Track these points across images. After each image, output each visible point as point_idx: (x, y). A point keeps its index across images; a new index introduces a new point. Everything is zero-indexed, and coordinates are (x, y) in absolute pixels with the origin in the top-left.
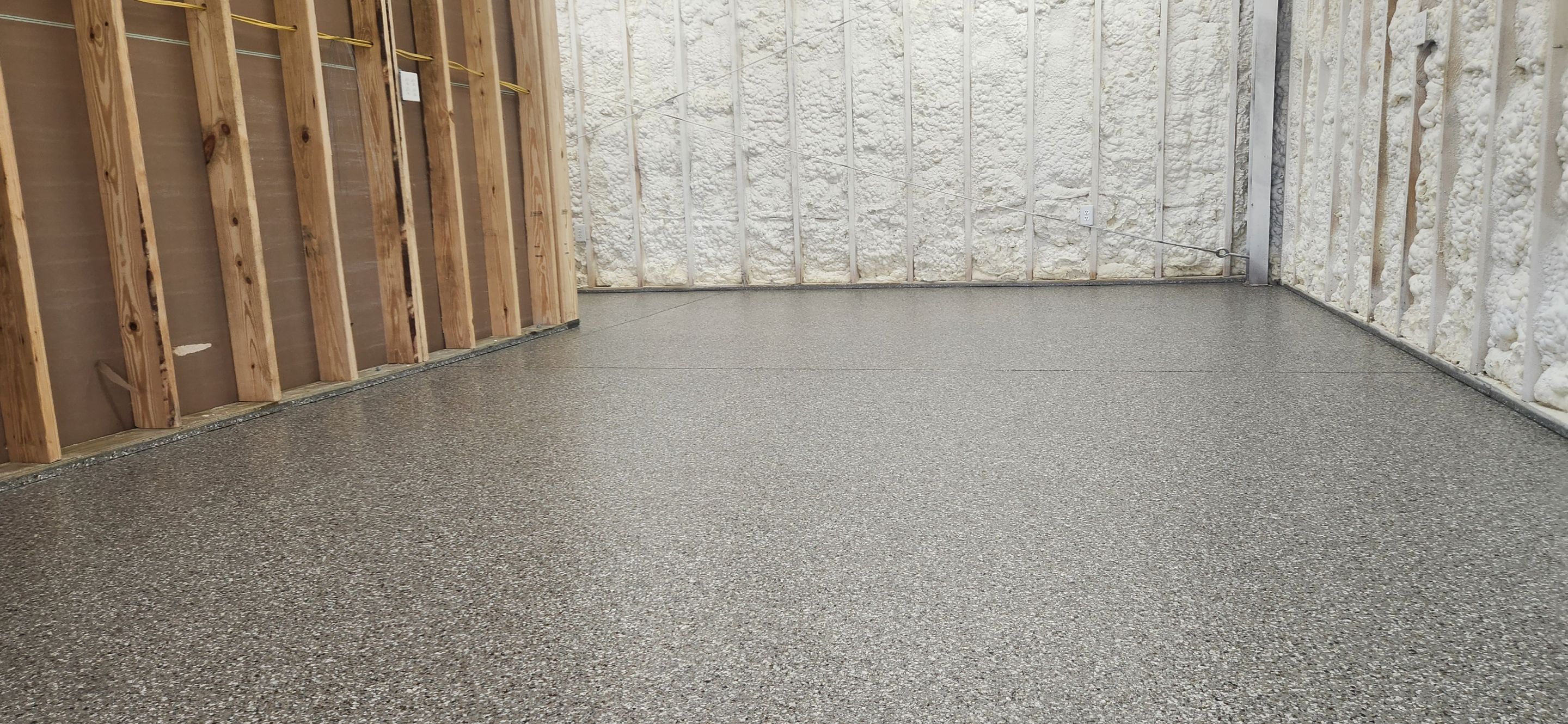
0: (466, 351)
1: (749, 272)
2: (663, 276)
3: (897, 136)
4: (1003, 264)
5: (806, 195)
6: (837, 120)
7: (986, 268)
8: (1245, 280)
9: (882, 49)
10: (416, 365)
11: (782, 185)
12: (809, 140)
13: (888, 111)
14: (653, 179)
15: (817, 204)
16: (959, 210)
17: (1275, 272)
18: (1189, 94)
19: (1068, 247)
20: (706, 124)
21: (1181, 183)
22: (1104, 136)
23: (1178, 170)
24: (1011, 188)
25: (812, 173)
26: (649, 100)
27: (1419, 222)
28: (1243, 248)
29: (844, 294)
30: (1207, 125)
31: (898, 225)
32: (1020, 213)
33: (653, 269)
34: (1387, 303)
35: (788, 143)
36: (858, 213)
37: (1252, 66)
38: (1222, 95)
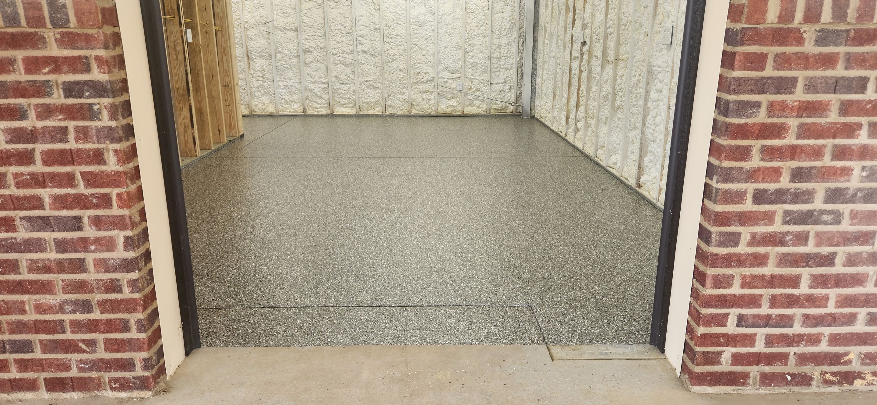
0: (210, 151)
1: (306, 107)
2: (263, 109)
3: (377, 47)
4: (425, 107)
5: (334, 72)
6: (349, 37)
7: (417, 108)
8: (521, 115)
9: (370, 6)
10: (197, 158)
11: (322, 67)
12: (335, 46)
13: (373, 35)
14: (256, 61)
15: (340, 76)
16: (406, 82)
17: (532, 112)
18: (500, 36)
19: (452, 100)
20: (283, 35)
21: (497, 74)
22: (466, 52)
23: (496, 68)
24: (428, 73)
25: (337, 62)
26: (253, 21)
27: (581, 104)
28: (521, 101)
29: (353, 119)
30: (507, 50)
31: (378, 87)
32: (432, 84)
33: (257, 105)
34: (570, 130)
35: (325, 47)
36: (360, 81)
37: (525, 25)
38: (513, 38)
